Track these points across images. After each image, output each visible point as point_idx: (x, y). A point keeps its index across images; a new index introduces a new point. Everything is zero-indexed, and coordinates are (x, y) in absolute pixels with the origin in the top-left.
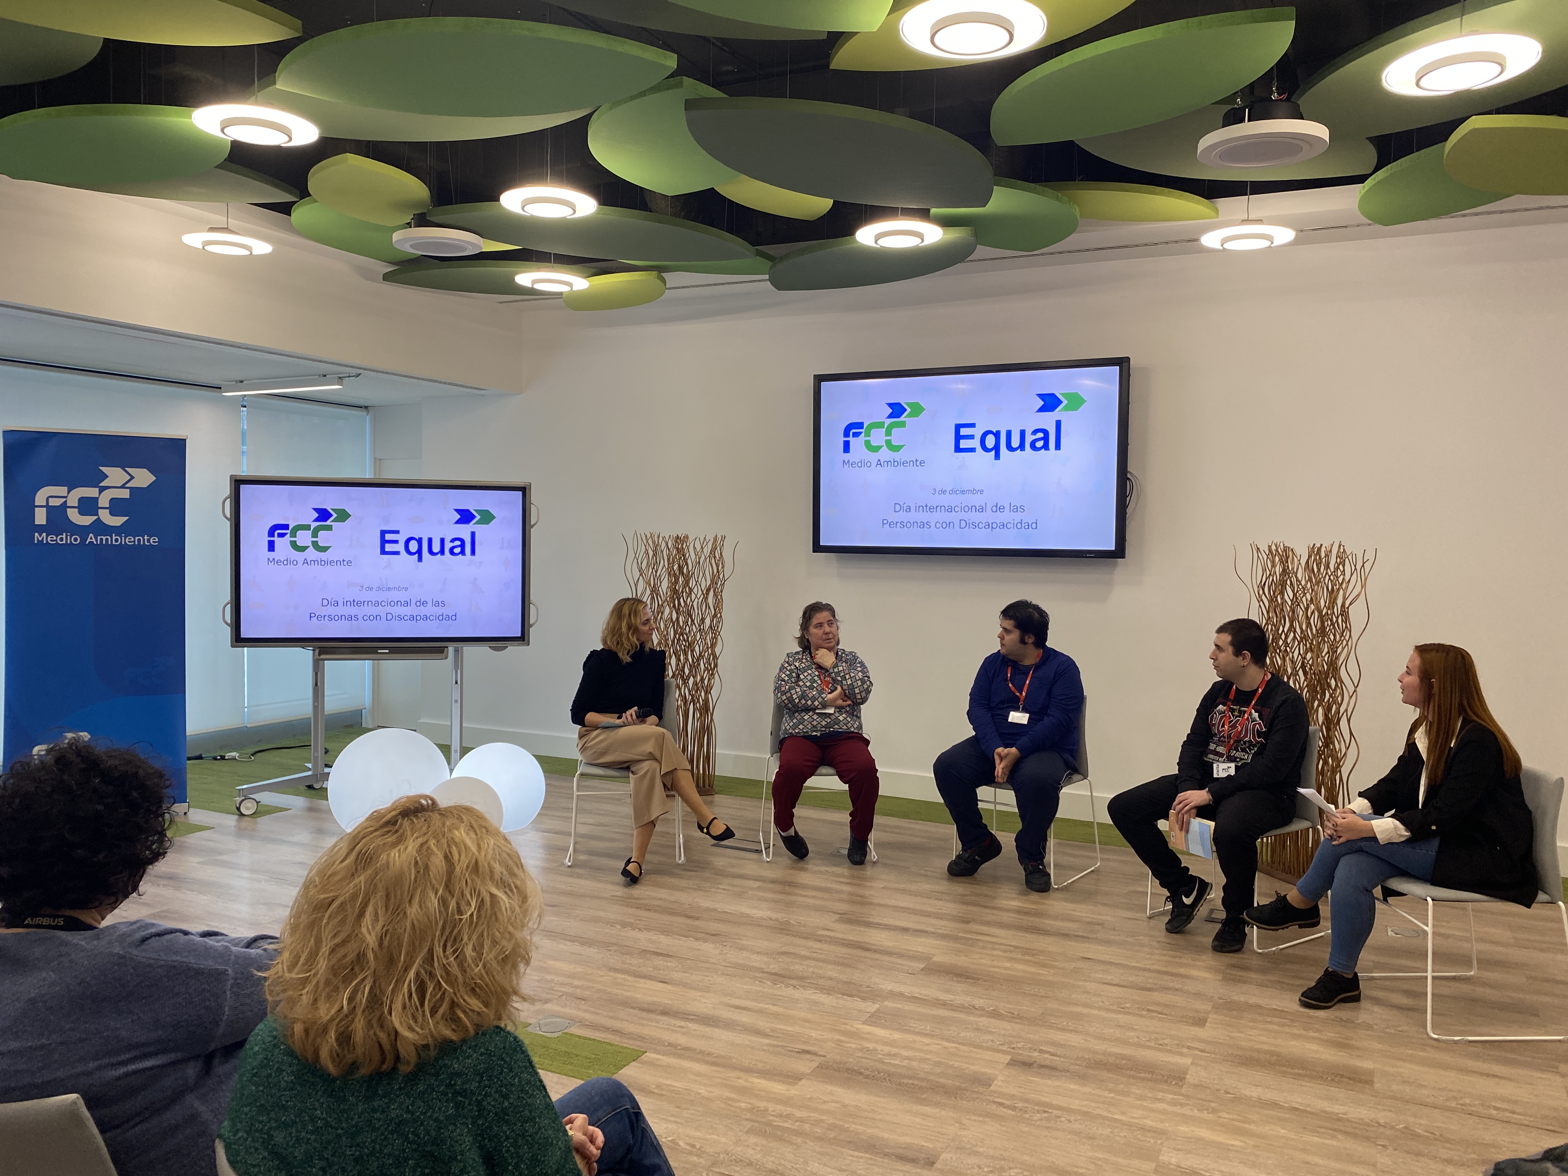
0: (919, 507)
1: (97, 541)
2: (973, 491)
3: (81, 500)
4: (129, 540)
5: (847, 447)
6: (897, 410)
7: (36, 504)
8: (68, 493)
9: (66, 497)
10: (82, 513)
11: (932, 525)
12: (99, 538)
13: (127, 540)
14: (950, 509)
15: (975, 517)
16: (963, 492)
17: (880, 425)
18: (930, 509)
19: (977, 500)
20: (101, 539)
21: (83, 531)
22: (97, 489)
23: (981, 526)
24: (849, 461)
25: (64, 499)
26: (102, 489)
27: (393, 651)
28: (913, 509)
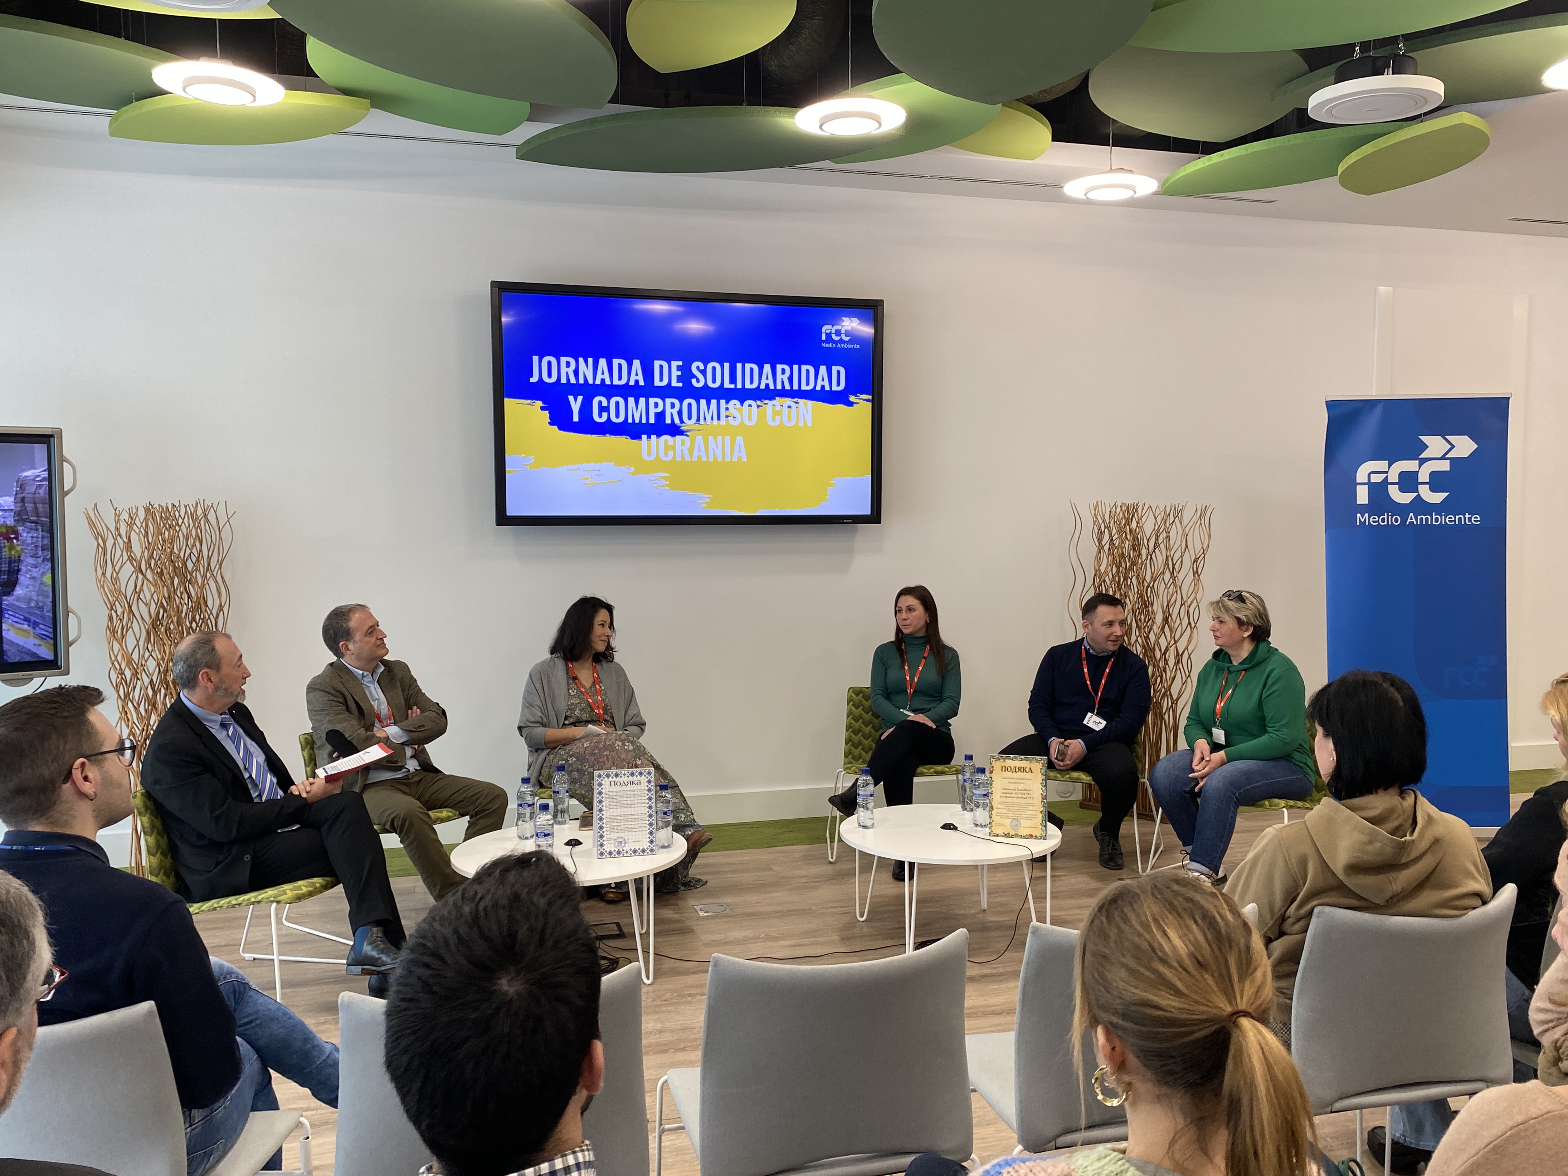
1: (1417, 522)
3: (1402, 475)
4: (1449, 520)
7: (1358, 482)
8: (1390, 466)
9: (1387, 472)
10: (1402, 490)
12: (1419, 517)
13: (1447, 519)
20: (1422, 519)
21: (1402, 510)
22: (1417, 461)
25: (1386, 475)
26: (1422, 461)
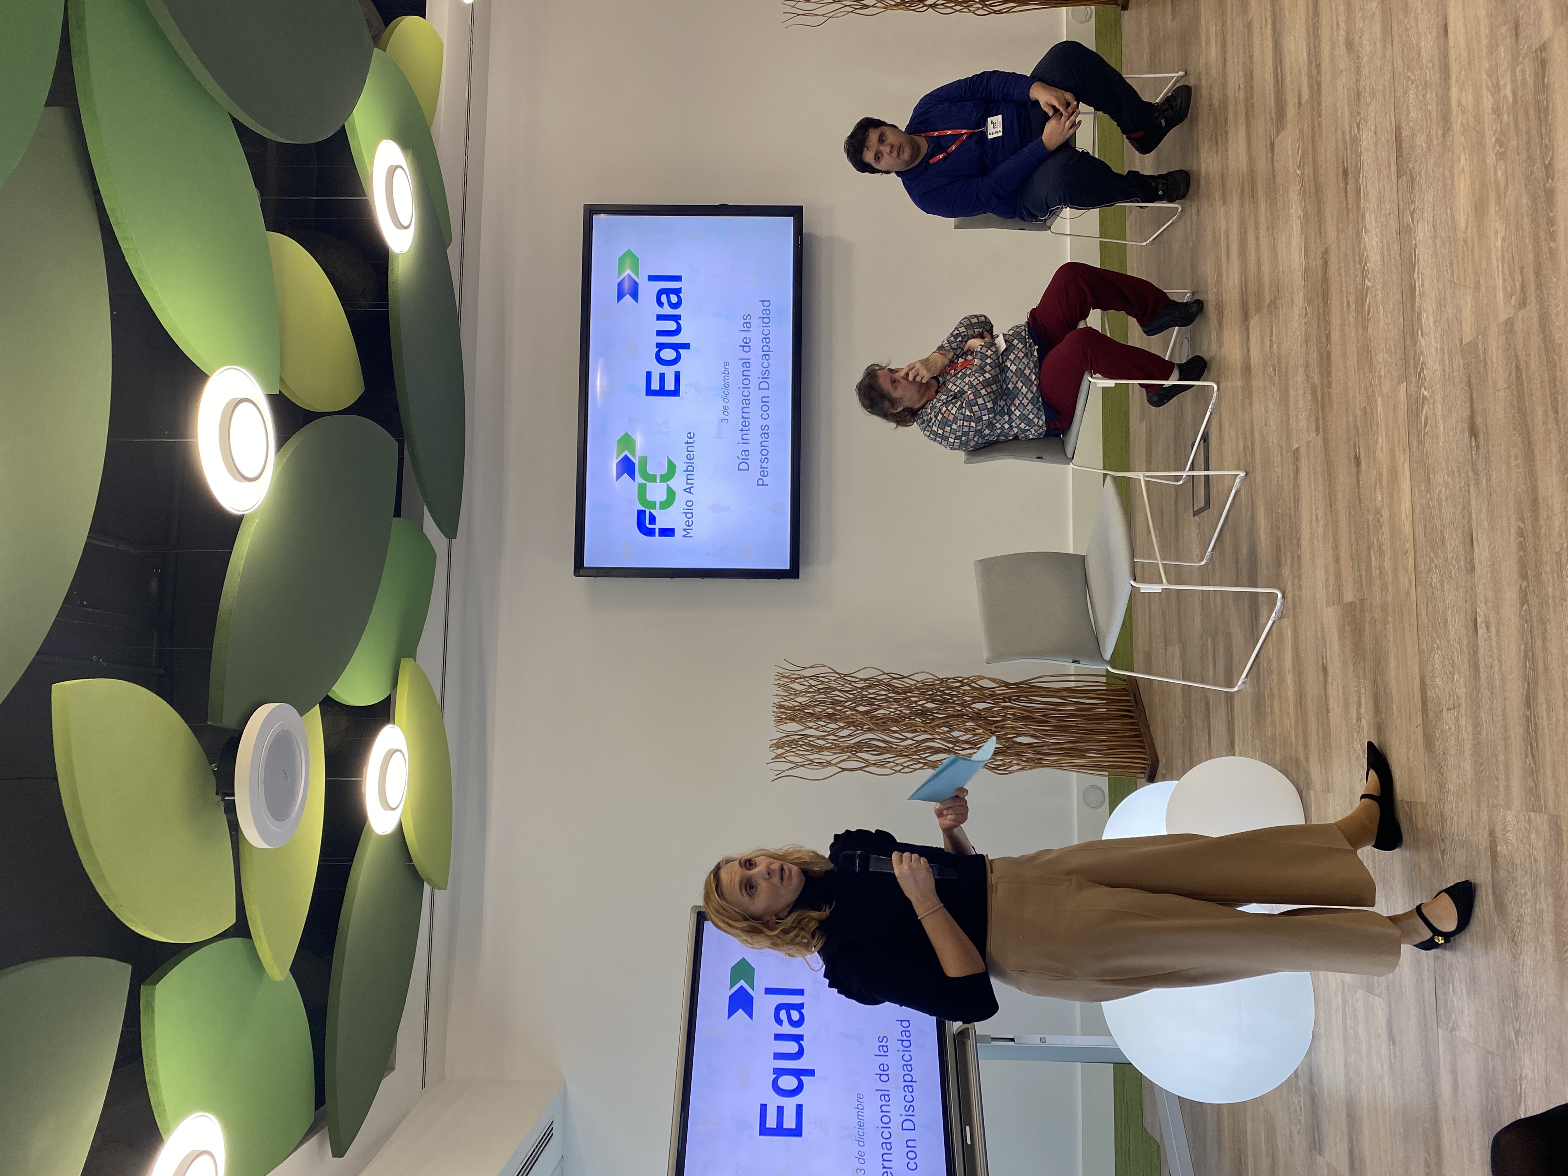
0: (743, 439)
2: (726, 374)
5: (667, 532)
6: (627, 467)
11: (765, 422)
14: (746, 400)
15: (755, 373)
16: (726, 386)
17: (642, 489)
18: (745, 426)
19: (736, 369)
23: (766, 365)
24: (684, 530)
27: (966, 1118)
28: (745, 447)
